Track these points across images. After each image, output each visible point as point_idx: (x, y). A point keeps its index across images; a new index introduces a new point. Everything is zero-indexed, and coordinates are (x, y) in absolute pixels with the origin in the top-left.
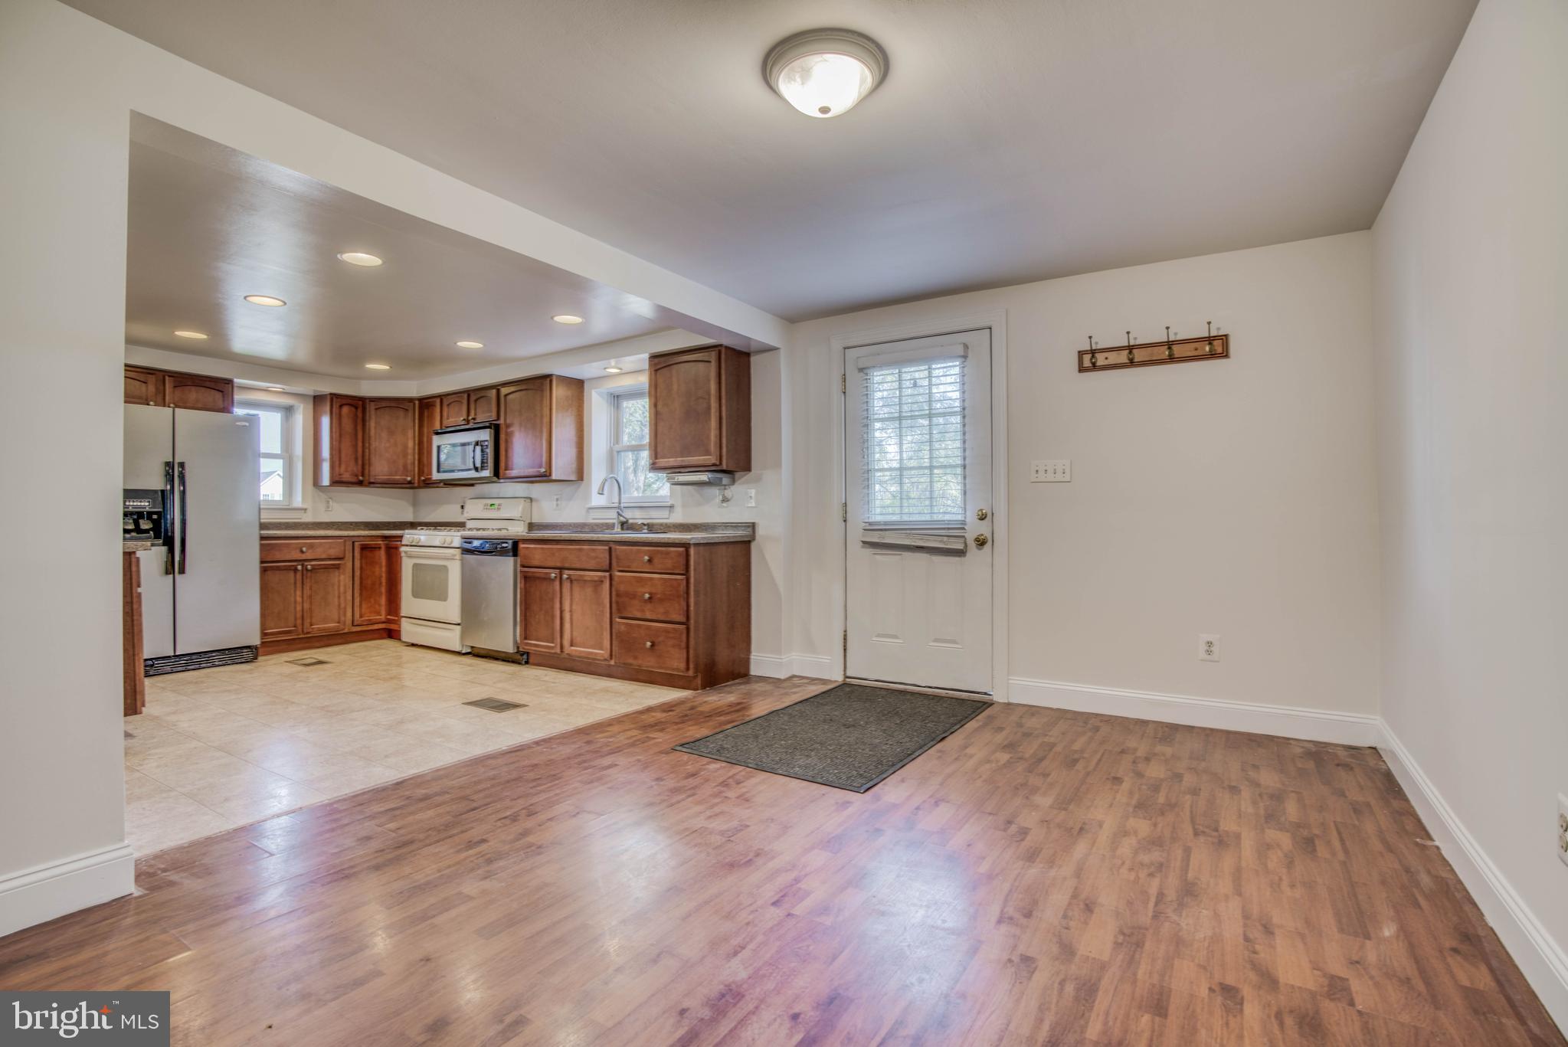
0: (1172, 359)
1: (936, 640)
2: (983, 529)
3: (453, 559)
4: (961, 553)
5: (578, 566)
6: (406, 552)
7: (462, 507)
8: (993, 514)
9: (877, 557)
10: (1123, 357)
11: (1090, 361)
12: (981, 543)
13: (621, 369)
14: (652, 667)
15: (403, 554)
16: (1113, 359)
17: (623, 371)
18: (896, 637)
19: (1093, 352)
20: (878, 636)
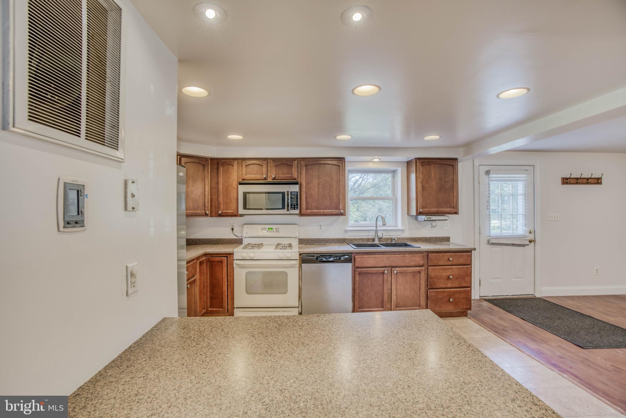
0: (587, 183)
1: (515, 278)
2: (531, 237)
3: (292, 266)
4: (524, 246)
5: (402, 265)
6: (236, 264)
7: (233, 229)
8: (534, 231)
9: (493, 248)
10: (575, 181)
11: (566, 181)
12: (530, 241)
13: (380, 159)
14: (452, 310)
15: (235, 266)
16: (572, 181)
17: (381, 160)
18: (499, 278)
19: (567, 179)
20: (493, 279)
